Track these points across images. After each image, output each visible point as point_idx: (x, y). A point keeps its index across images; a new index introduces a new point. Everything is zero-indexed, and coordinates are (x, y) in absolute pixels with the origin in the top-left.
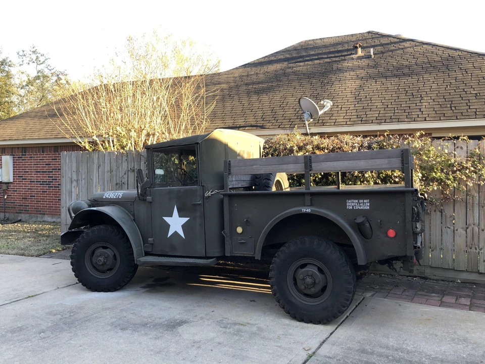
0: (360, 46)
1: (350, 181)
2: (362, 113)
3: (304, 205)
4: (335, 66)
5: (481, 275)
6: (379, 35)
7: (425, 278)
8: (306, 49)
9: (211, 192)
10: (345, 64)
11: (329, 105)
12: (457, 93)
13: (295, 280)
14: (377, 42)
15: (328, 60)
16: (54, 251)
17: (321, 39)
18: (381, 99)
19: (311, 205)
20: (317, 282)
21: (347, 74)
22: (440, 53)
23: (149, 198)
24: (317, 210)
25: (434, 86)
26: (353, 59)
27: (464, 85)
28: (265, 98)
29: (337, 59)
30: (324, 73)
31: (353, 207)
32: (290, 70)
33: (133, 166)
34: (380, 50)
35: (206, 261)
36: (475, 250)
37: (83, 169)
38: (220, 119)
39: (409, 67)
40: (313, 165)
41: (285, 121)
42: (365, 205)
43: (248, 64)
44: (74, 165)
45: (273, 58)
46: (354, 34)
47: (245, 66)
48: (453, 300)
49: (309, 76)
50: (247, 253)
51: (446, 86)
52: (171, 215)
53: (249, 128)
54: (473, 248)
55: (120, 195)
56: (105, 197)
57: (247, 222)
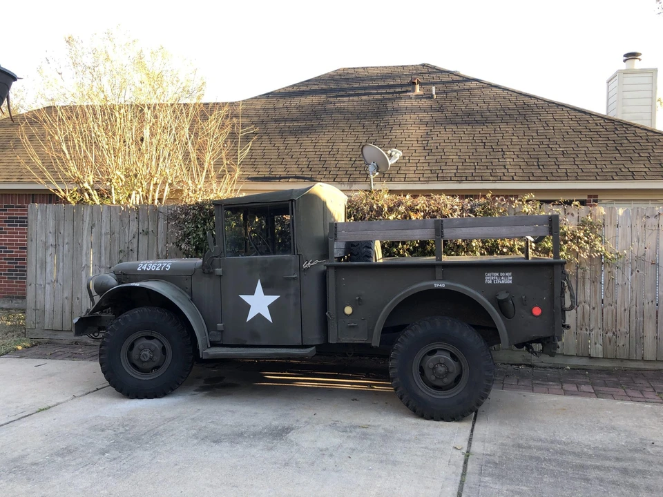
0: (419, 82)
1: (453, 251)
2: (436, 168)
3: (435, 279)
4: (389, 105)
5: (592, 360)
6: (437, 69)
7: (531, 366)
8: (347, 80)
9: (311, 263)
10: (402, 103)
11: (398, 155)
12: (542, 149)
13: (422, 370)
14: (437, 79)
15: (378, 97)
16: (20, 348)
17: (364, 68)
18: (456, 151)
19: (443, 279)
20: (451, 370)
21: (407, 117)
22: (513, 99)
23: (219, 271)
24: (452, 284)
25: (515, 139)
26: (410, 98)
27: (548, 140)
28: (306, 141)
29: (390, 96)
30: (377, 113)
31: (493, 281)
32: (331, 106)
33: (146, 227)
34: (441, 89)
35: (302, 350)
36: (585, 332)
37: (66, 230)
38: (250, 166)
39: (481, 113)
40: (445, 231)
41: (340, 173)
42: (507, 279)
43: (272, 93)
44: (51, 223)
45: (303, 88)
46: (405, 66)
47: (267, 95)
48: (575, 388)
49: (360, 116)
50: (359, 338)
51: (528, 140)
52: (252, 293)
53: (296, 180)
54: (584, 329)
55: (167, 266)
56: (140, 269)
57: (358, 300)
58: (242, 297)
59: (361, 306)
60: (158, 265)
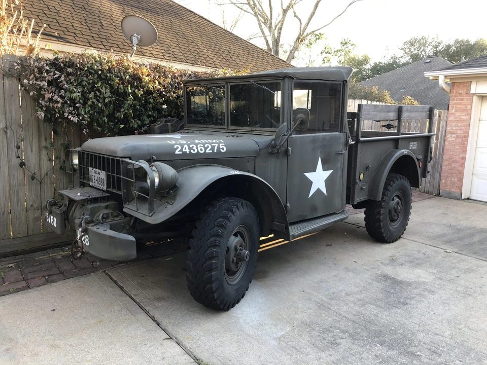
13: (389, 211)
24: (409, 151)
31: (411, 147)
42: (415, 146)
50: (364, 197)
52: (314, 170)
55: (221, 147)
56: (181, 153)
57: (367, 168)
58: (306, 174)
59: (367, 172)
60: (206, 146)
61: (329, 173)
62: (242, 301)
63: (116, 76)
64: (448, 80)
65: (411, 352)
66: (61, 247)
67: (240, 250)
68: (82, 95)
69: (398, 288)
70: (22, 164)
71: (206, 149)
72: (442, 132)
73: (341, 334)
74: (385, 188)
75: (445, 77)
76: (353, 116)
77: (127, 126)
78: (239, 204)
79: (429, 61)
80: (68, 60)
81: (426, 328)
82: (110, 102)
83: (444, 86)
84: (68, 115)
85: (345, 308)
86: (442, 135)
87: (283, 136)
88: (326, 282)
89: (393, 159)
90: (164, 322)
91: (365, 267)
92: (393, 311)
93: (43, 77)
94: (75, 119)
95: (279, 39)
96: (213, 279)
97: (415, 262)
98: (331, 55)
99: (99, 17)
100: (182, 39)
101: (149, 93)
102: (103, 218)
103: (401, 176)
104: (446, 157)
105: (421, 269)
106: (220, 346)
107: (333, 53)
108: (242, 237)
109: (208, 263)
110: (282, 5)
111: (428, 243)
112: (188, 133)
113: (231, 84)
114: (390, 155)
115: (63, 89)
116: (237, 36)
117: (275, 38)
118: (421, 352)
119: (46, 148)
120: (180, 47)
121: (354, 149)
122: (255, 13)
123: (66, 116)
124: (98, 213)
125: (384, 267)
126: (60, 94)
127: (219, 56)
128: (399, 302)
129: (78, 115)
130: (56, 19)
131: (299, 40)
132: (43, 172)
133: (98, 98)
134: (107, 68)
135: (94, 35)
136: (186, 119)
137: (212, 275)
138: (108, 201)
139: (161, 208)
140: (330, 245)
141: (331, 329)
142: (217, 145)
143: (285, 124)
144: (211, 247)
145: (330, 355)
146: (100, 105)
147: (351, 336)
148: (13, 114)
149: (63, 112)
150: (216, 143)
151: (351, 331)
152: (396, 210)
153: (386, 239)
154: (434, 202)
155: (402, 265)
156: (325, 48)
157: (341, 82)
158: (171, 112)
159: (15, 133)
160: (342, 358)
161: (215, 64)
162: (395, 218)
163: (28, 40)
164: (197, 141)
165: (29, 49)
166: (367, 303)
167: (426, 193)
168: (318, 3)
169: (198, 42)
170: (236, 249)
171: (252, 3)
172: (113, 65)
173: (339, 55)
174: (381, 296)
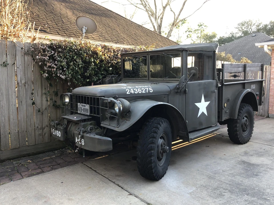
13: (242, 126)
31: (252, 88)
50: (227, 117)
55: (150, 90)
56: (129, 93)
57: (228, 100)
58: (196, 104)
59: (228, 102)
60: (142, 89)
61: (208, 103)
62: (165, 176)
63: (84, 53)
64: (270, 48)
65: (264, 198)
66: (53, 151)
67: (164, 146)
68: (67, 63)
69: (252, 167)
70: (33, 103)
71: (142, 91)
72: (268, 79)
73: (224, 191)
74: (239, 112)
75: (268, 46)
76: (219, 70)
77: (91, 80)
78: (163, 121)
79: (254, 35)
80: (58, 44)
81: (271, 186)
82: (81, 67)
83: (268, 51)
84: (60, 75)
85: (224, 178)
86: (268, 80)
87: (183, 82)
88: (210, 165)
89: (243, 94)
90: (125, 187)
91: (231, 157)
92: (251, 179)
93: (45, 54)
94: (63, 77)
95: (161, 25)
96: (152, 162)
97: (260, 154)
98: (192, 33)
99: (61, 17)
100: (108, 28)
101: (102, 61)
102: (90, 130)
103: (248, 105)
104: (271, 93)
105: (263, 157)
106: (159, 198)
107: (193, 32)
108: (164, 139)
109: (149, 152)
110: (162, 4)
111: (266, 143)
112: (126, 83)
113: (150, 55)
114: (241, 93)
115: (57, 60)
116: (139, 25)
117: (158, 24)
118: (270, 198)
119: (45, 94)
120: (108, 33)
121: (221, 89)
122: (146, 10)
123: (59, 75)
124: (87, 127)
125: (242, 157)
126: (55, 63)
127: (131, 38)
128: (254, 174)
129: (65, 75)
130: (38, 20)
131: (174, 24)
132: (43, 107)
133: (75, 65)
134: (80, 48)
135: (60, 28)
136: (122, 75)
137: (152, 159)
138: (91, 121)
139: (123, 123)
140: (209, 146)
141: (218, 188)
142: (148, 89)
143: (184, 76)
144: (150, 144)
145: (220, 200)
146: (77, 69)
147: (229, 191)
148: (29, 75)
149: (57, 73)
150: (147, 87)
151: (229, 189)
152: (245, 125)
153: (241, 142)
154: (266, 121)
155: (252, 156)
156: (188, 29)
157: (212, 52)
158: (113, 71)
159: (29, 86)
160: (227, 202)
161: (129, 42)
162: (245, 129)
163: (32, 34)
164: (137, 87)
165: (33, 39)
166: (235, 175)
167: (260, 116)
168: (185, 2)
169: (117, 30)
170: (162, 146)
171: (144, 4)
172: (83, 46)
173: (197, 33)
174: (243, 171)
